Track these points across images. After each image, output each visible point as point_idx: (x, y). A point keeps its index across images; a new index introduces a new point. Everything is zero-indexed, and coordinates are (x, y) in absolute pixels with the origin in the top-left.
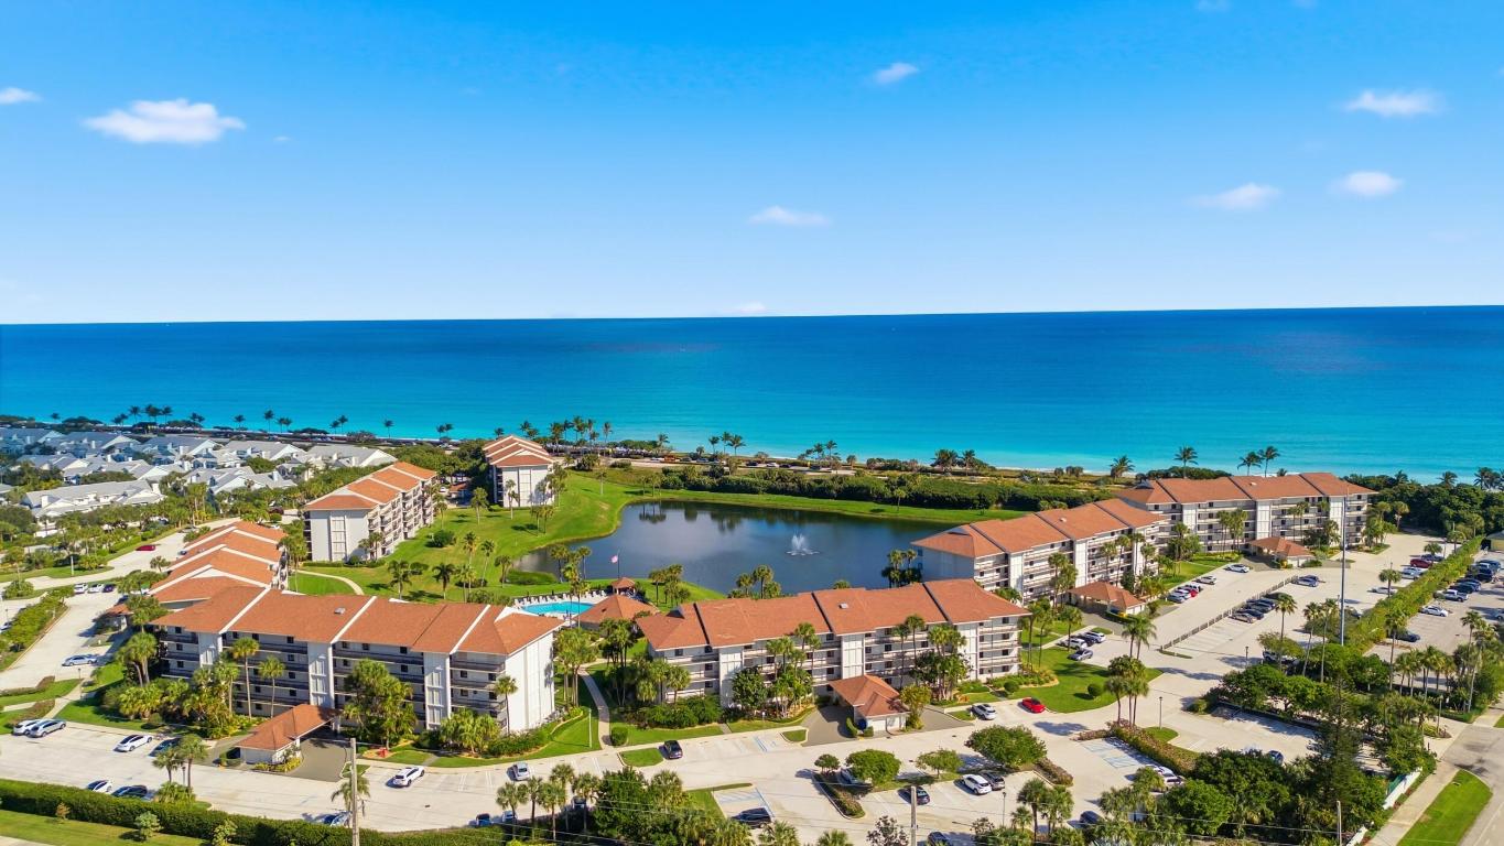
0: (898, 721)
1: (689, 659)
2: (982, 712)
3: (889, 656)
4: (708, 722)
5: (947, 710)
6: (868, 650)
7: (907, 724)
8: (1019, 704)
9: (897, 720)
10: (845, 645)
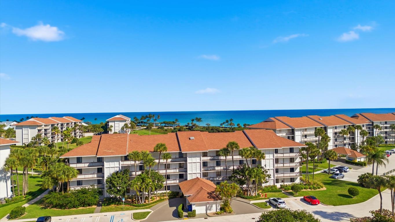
0: (215, 208)
1: (87, 165)
2: (275, 203)
3: (218, 168)
4: (89, 205)
5: (252, 202)
6: (205, 164)
7: (221, 209)
8: (301, 200)
9: (214, 206)
10: (189, 160)
